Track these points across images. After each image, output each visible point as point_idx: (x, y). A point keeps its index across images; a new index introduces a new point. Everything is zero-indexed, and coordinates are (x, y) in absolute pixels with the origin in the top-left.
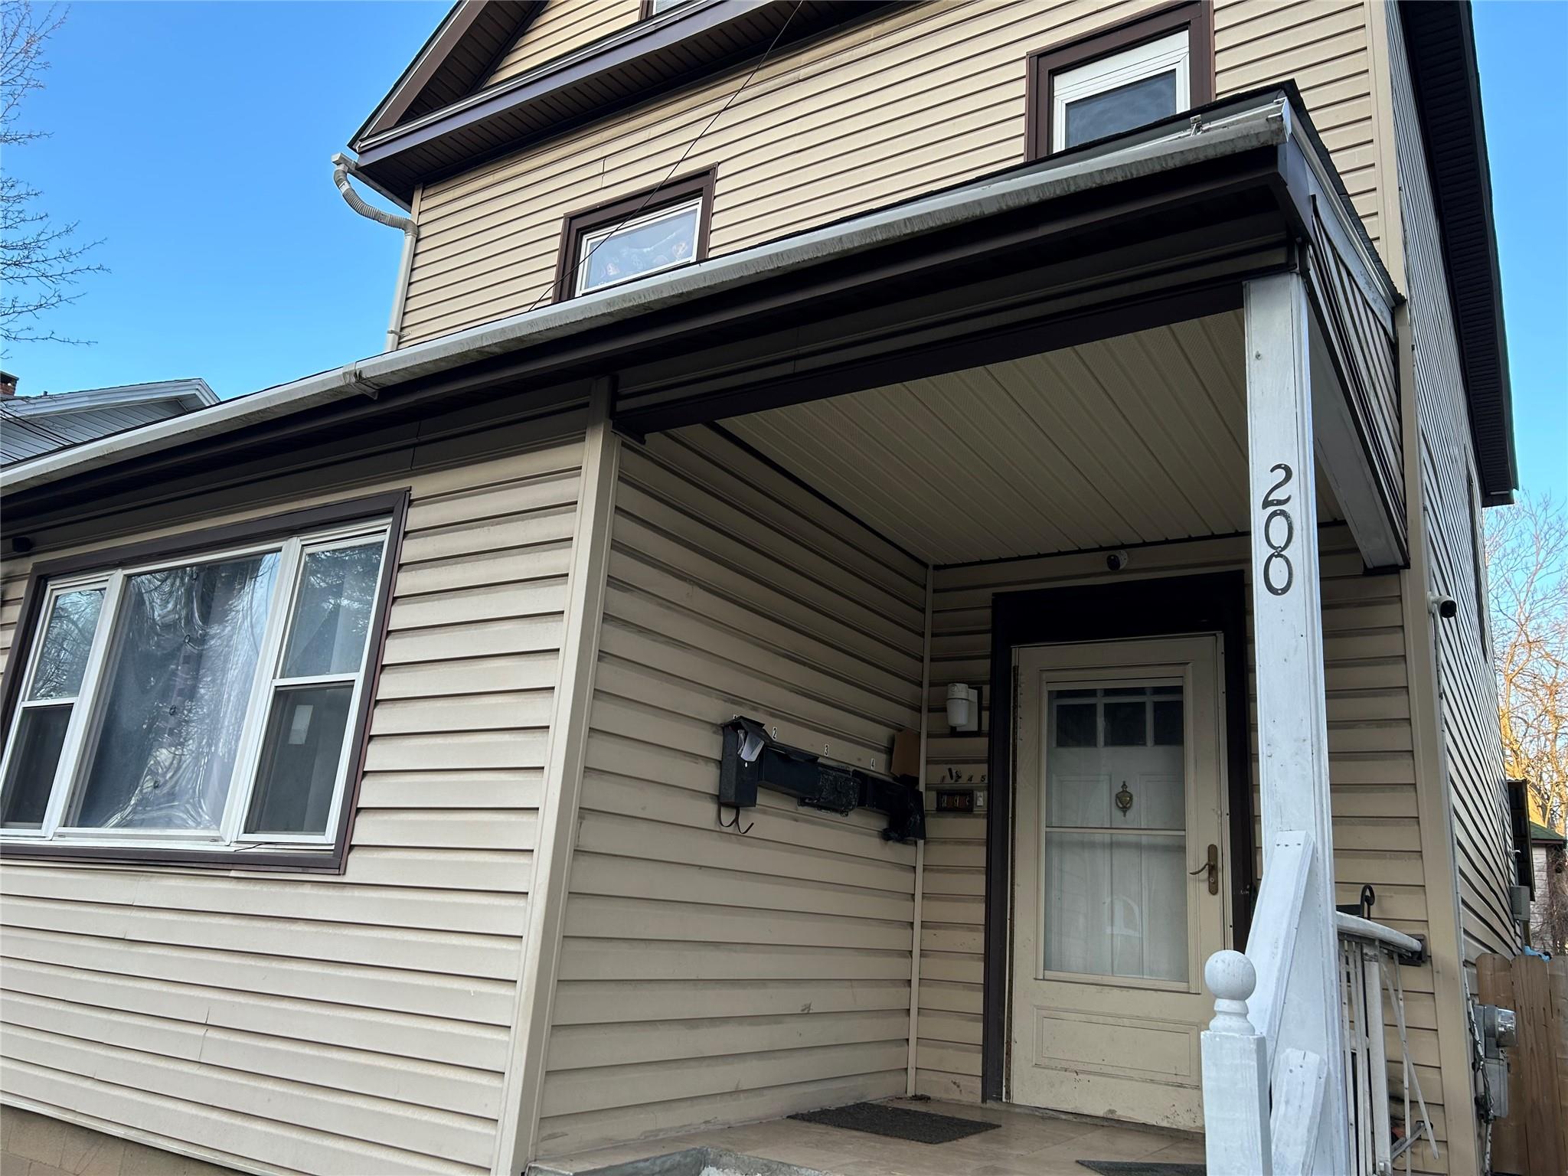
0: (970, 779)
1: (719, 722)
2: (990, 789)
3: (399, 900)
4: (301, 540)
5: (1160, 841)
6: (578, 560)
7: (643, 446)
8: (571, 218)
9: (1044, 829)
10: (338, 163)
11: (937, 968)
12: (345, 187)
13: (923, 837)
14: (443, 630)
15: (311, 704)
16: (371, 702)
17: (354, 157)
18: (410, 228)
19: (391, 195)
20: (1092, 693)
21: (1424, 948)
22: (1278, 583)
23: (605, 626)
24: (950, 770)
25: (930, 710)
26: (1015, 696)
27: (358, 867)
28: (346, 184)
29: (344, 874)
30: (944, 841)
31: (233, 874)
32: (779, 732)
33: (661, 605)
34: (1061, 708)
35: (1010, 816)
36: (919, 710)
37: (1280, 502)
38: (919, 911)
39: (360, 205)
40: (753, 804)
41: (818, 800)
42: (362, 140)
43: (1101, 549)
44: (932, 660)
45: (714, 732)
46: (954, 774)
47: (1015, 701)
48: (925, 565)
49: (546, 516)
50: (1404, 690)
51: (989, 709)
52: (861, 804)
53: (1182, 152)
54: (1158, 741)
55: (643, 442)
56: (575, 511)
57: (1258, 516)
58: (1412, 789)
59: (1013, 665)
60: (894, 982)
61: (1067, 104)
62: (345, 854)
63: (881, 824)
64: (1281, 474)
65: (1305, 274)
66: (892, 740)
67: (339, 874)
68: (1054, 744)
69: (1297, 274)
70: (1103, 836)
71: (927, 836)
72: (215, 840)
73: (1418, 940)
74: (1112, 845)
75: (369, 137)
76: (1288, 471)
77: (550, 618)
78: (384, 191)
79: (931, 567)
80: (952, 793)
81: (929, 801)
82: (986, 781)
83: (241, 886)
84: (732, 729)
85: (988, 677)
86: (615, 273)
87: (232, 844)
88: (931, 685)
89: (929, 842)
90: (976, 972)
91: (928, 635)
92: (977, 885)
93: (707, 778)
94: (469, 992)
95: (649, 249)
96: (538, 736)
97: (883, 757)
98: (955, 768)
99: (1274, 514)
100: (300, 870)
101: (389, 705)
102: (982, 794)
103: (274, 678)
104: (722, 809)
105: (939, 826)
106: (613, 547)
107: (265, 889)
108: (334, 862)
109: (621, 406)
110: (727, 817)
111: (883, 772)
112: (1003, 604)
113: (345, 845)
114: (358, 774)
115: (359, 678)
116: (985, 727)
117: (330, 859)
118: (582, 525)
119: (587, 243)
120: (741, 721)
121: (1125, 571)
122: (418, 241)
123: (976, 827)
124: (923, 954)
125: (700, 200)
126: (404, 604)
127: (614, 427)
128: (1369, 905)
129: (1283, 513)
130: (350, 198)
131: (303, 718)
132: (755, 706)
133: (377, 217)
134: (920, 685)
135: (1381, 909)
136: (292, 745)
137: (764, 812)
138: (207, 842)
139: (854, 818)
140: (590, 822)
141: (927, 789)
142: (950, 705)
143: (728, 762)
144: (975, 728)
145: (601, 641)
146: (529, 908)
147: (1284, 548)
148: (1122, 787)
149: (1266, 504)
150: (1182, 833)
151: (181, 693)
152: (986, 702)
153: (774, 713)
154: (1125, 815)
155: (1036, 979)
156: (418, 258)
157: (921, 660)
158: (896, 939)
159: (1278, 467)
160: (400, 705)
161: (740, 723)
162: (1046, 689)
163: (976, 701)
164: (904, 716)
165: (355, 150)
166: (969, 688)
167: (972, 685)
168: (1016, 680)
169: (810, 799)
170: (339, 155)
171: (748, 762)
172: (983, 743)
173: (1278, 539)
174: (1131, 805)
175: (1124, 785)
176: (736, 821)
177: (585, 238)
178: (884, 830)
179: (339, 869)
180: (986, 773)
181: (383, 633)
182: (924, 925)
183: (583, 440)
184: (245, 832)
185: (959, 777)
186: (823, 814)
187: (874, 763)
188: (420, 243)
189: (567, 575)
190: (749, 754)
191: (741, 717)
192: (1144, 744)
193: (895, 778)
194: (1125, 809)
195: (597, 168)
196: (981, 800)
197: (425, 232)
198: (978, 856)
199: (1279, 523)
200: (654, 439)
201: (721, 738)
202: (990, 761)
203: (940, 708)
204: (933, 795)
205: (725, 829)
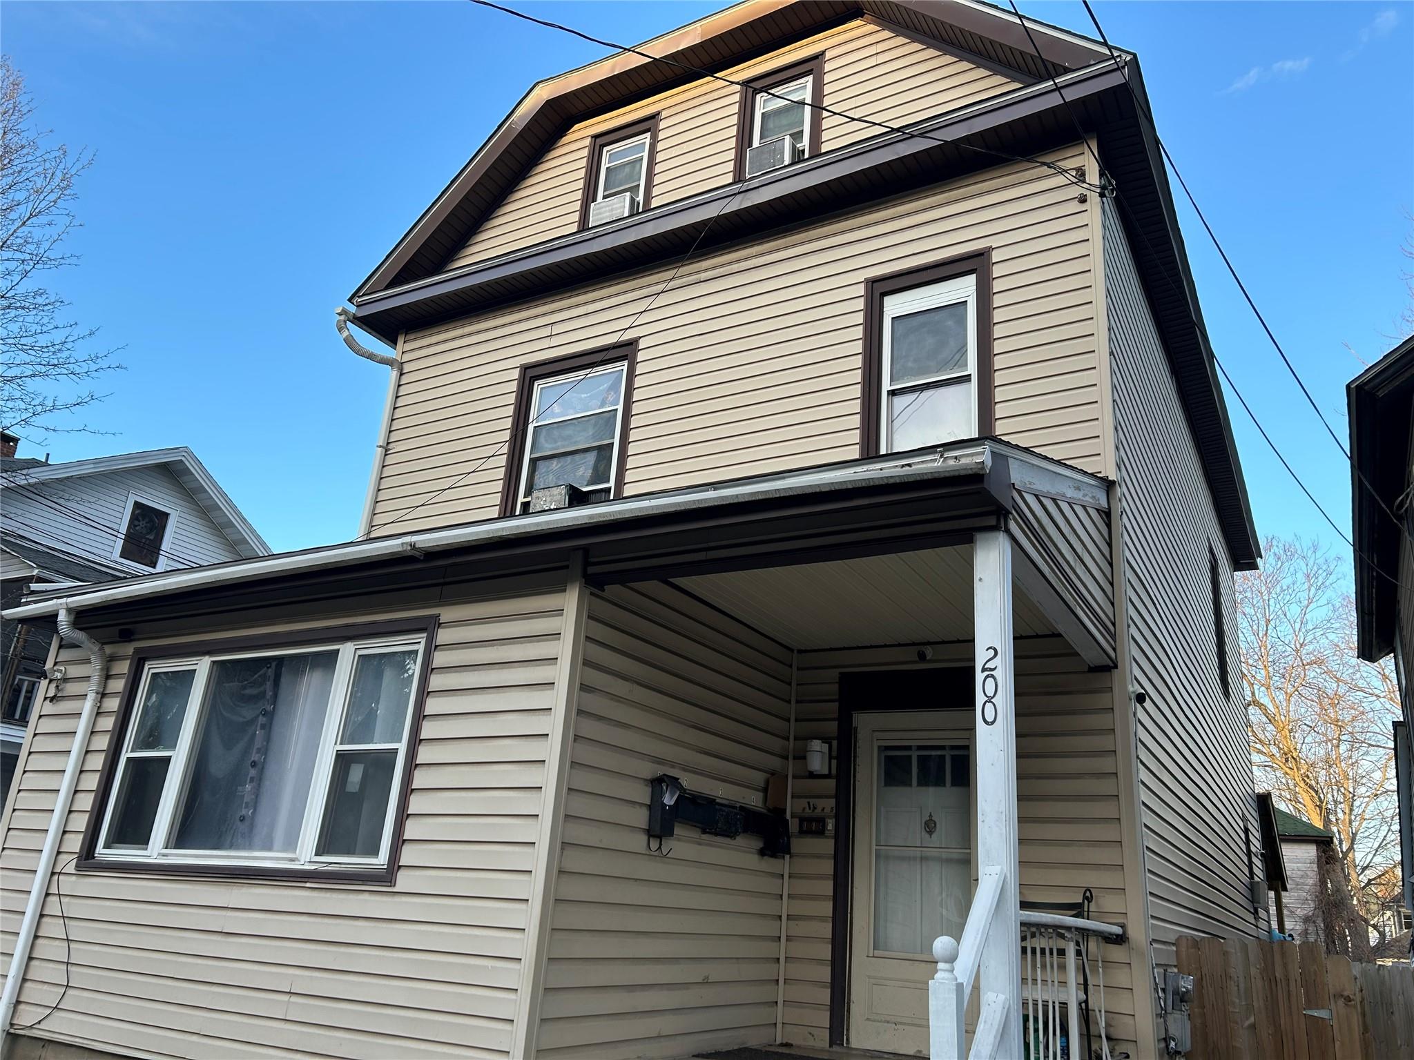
0: (823, 810)
1: (649, 778)
2: (837, 817)
3: (437, 904)
4: (354, 645)
5: (955, 856)
6: (561, 674)
7: (603, 593)
8: (525, 369)
9: (874, 847)
10: (340, 314)
11: (798, 949)
12: (346, 333)
13: (789, 852)
14: (464, 717)
15: (362, 763)
16: (411, 765)
17: (352, 309)
18: (396, 365)
19: (379, 336)
20: (909, 748)
21: (1124, 932)
22: (990, 718)
23: (578, 717)
24: (809, 803)
25: (795, 758)
26: (855, 749)
27: (404, 881)
28: (346, 331)
29: (394, 886)
30: (804, 856)
31: (308, 885)
32: (689, 782)
33: (612, 699)
34: (887, 758)
35: (851, 837)
36: (786, 758)
37: (991, 670)
38: (785, 908)
39: (358, 348)
40: (671, 834)
41: (716, 829)
42: (359, 297)
43: (914, 644)
44: (796, 720)
45: (646, 785)
46: (812, 806)
47: (855, 753)
48: (792, 650)
49: (538, 641)
50: (1114, 753)
51: (836, 758)
52: (745, 831)
53: (931, 473)
54: (954, 784)
55: (604, 591)
56: (559, 640)
57: (979, 677)
58: (1117, 821)
59: (854, 726)
60: (767, 960)
61: (892, 318)
62: (395, 872)
63: (758, 844)
64: (992, 652)
65: (1008, 531)
66: (767, 782)
67: (391, 886)
68: (883, 784)
69: (1003, 531)
70: (918, 852)
71: (792, 851)
72: (292, 860)
73: (1121, 927)
74: (923, 859)
75: (363, 295)
76: (995, 650)
77: (541, 712)
78: (374, 333)
79: (795, 652)
80: (810, 820)
81: (794, 826)
82: (834, 811)
83: (315, 894)
84: (657, 783)
85: (836, 734)
86: (559, 411)
87: (306, 864)
88: (796, 739)
89: (793, 856)
90: (826, 952)
91: (793, 702)
92: (827, 888)
93: (640, 818)
94: (487, 967)
95: (586, 395)
96: (534, 794)
97: (761, 795)
98: (812, 801)
99: (987, 677)
100: (360, 882)
101: (425, 768)
102: (831, 821)
103: (335, 744)
104: (651, 839)
105: (800, 845)
106: (584, 664)
107: (335, 895)
108: (386, 877)
109: (591, 570)
110: (654, 844)
111: (760, 806)
112: (847, 680)
113: (394, 864)
114: (403, 815)
115: (402, 747)
116: (834, 771)
117: (383, 876)
118: (564, 649)
119: (538, 387)
120: (665, 777)
121: (930, 661)
122: (401, 374)
123: (826, 845)
124: (788, 938)
125: (626, 363)
126: (436, 697)
127: (585, 583)
128: (1089, 902)
129: (992, 676)
130: (350, 342)
131: (356, 774)
132: (673, 765)
133: (371, 356)
134: (787, 739)
135: (1097, 905)
136: (348, 792)
137: (679, 840)
138: (287, 862)
139: (741, 841)
140: (569, 852)
141: (792, 817)
142: (809, 755)
143: (655, 806)
144: (827, 772)
145: (576, 729)
146: (529, 910)
147: (992, 698)
148: (929, 817)
149: (984, 670)
150: (968, 851)
151: (259, 750)
152: (834, 754)
153: (685, 769)
154: (931, 837)
155: (868, 956)
156: (401, 388)
157: (788, 720)
158: (769, 928)
159: (990, 648)
160: (433, 768)
161: (663, 779)
162: (876, 744)
163: (828, 752)
164: (775, 763)
165: (353, 304)
166: (823, 742)
167: (825, 740)
168: (855, 738)
169: (710, 829)
170: (341, 308)
171: (669, 806)
172: (832, 783)
173: (990, 693)
174: (935, 830)
175: (931, 815)
176: (660, 847)
177: (536, 384)
178: (762, 849)
179: (391, 882)
180: (834, 805)
181: (420, 716)
182: (789, 917)
183: (564, 591)
184: (316, 855)
185: (815, 808)
186: (719, 839)
187: (754, 800)
188: (403, 377)
189: (554, 683)
190: (669, 800)
191: (664, 775)
192: (944, 785)
193: (769, 810)
194: (930, 833)
195: (546, 331)
196: (830, 826)
197: (407, 368)
198: (828, 867)
199: (990, 681)
200: (612, 590)
201: (650, 789)
202: (837, 797)
203: (802, 757)
204: (796, 821)
205: (652, 853)
